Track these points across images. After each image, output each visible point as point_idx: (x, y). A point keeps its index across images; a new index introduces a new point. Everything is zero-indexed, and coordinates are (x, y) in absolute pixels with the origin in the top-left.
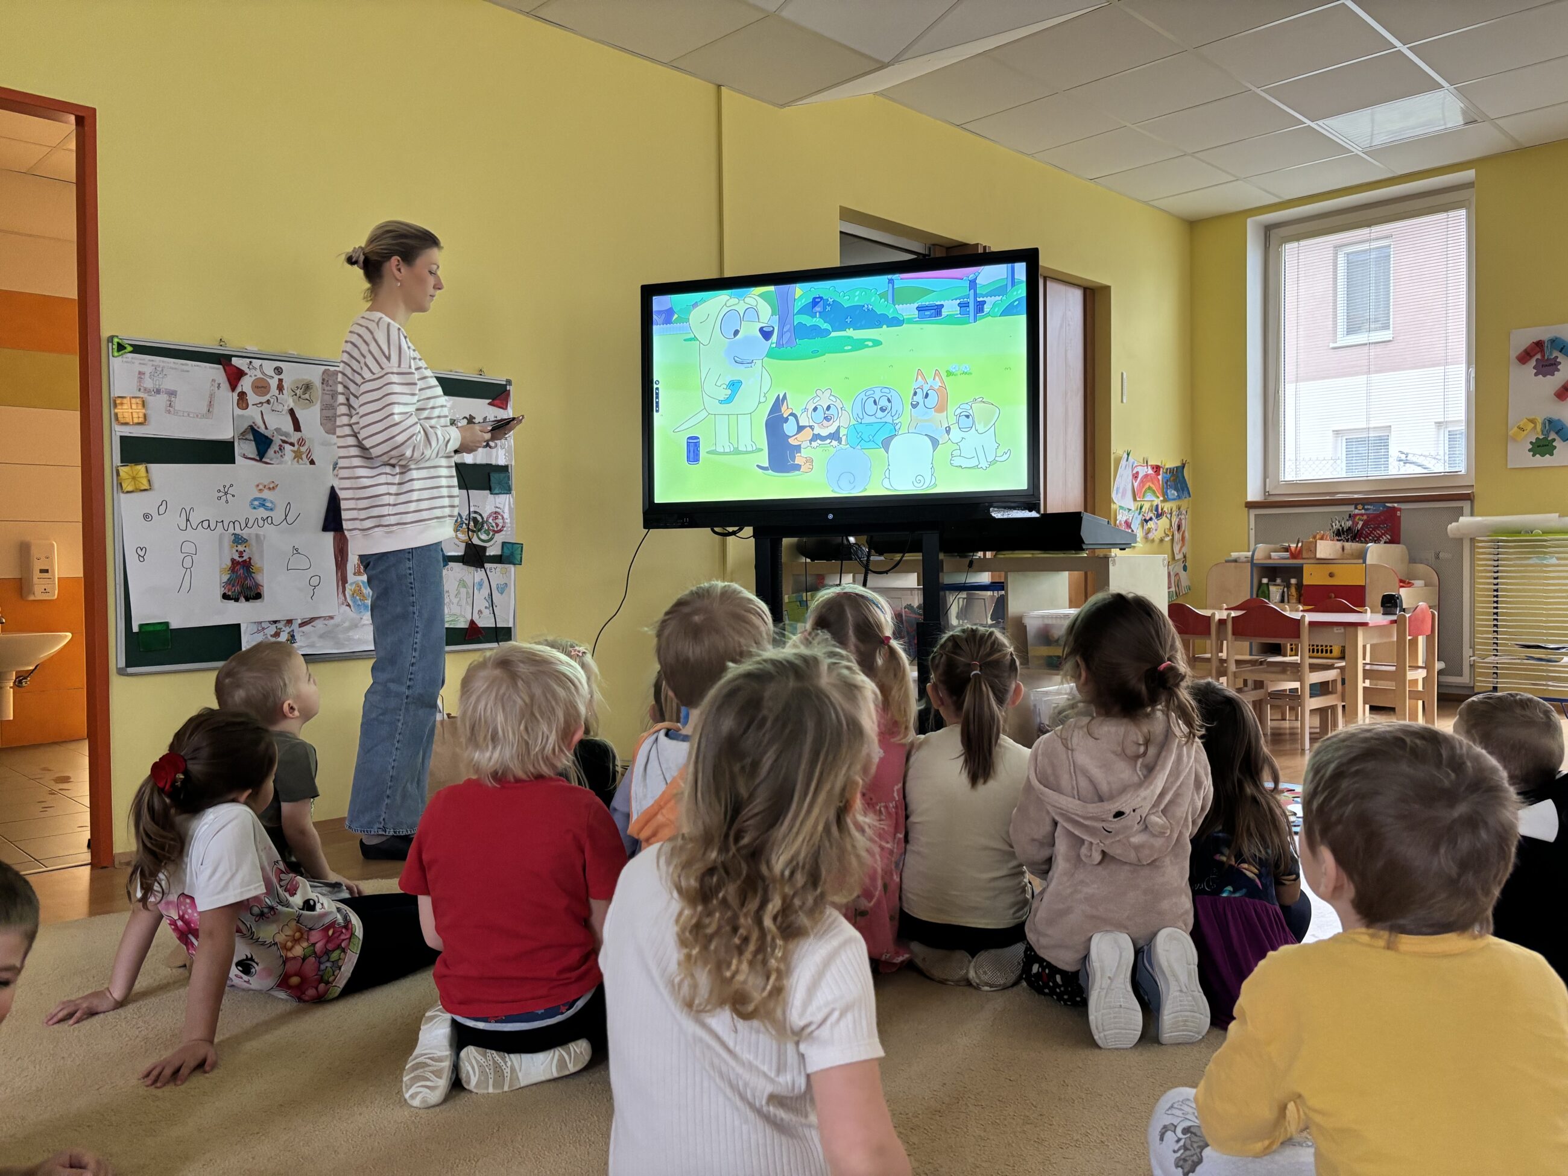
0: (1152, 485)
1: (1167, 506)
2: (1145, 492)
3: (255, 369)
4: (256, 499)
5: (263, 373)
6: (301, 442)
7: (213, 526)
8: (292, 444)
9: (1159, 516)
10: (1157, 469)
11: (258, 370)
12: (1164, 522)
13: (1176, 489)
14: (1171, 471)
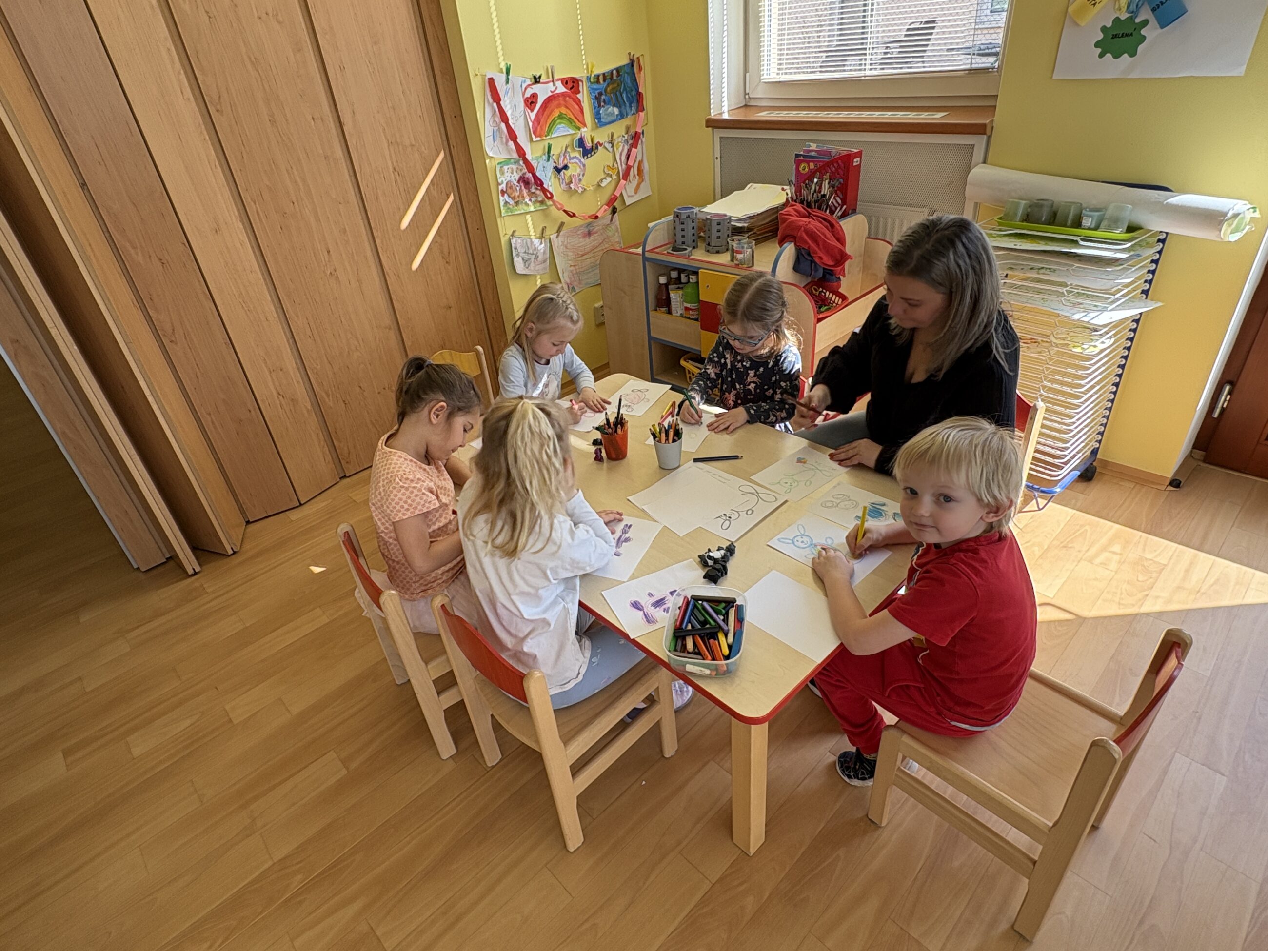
0: (564, 110)
1: (602, 136)
2: (553, 122)
9: (587, 152)
10: (572, 84)
12: (601, 158)
13: (618, 104)
14: (607, 77)
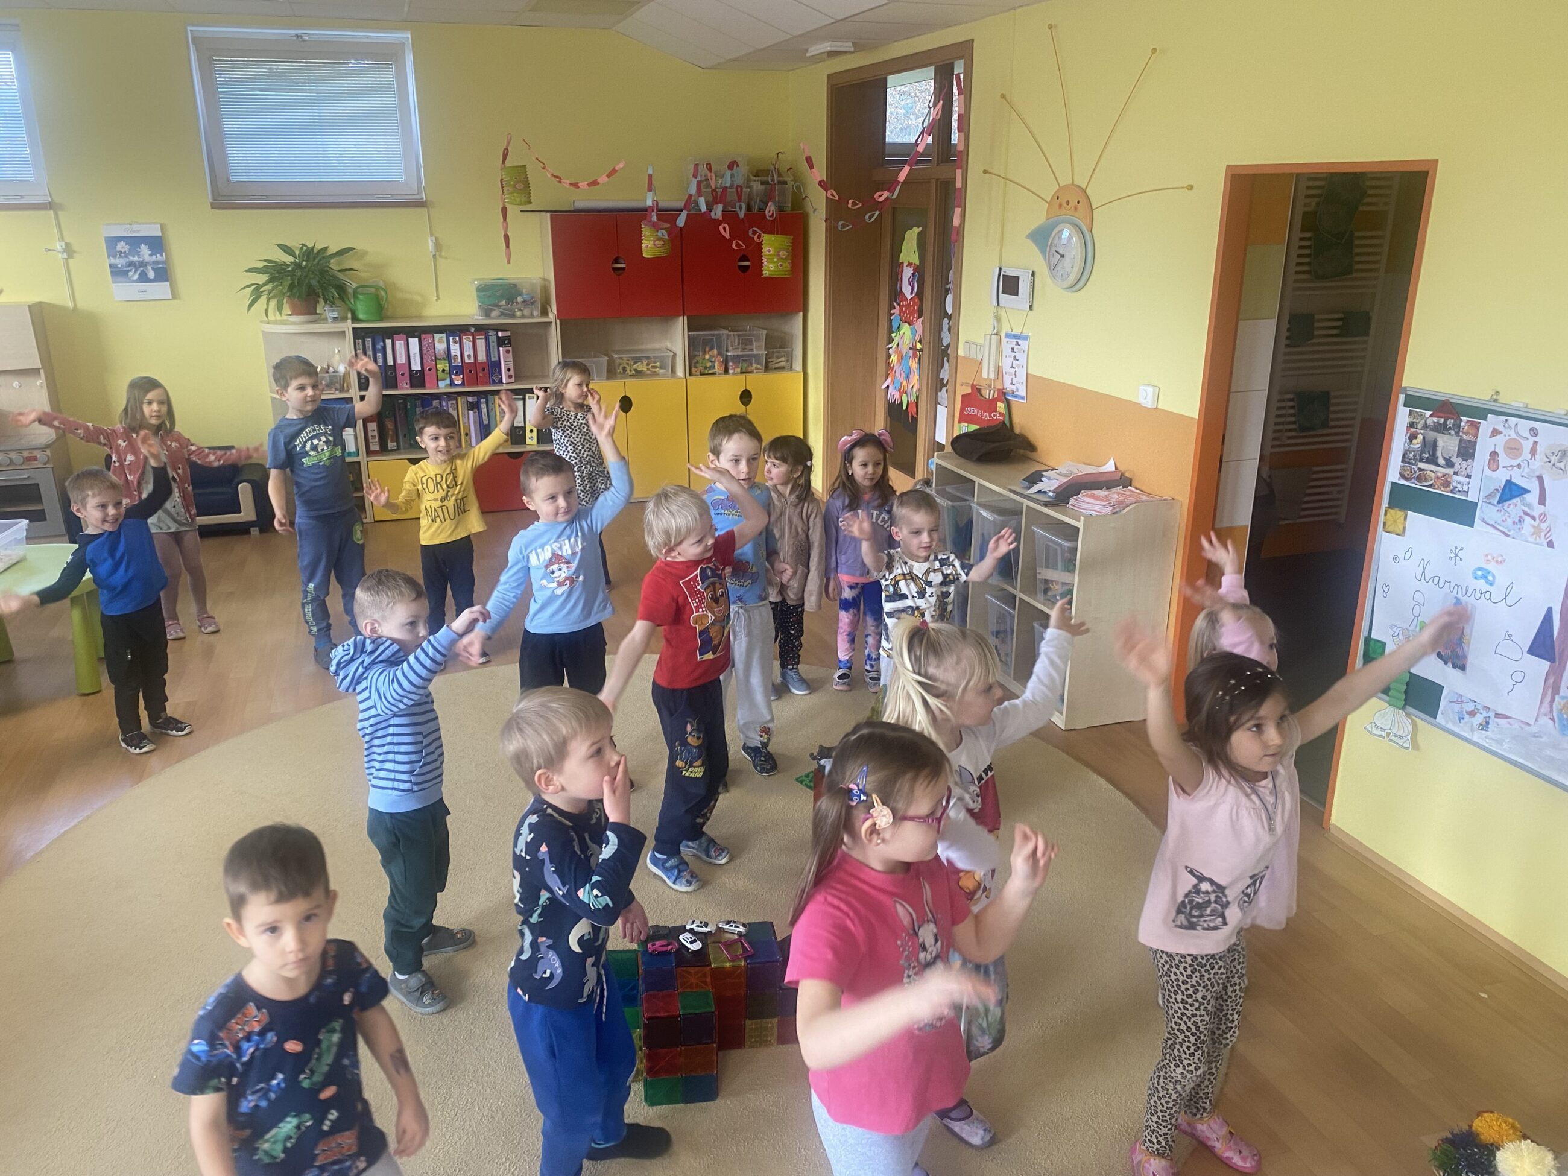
3: (1510, 428)
4: (1480, 569)
5: (1517, 434)
6: (1543, 517)
7: (1441, 585)
8: (1534, 518)
11: (1513, 430)
